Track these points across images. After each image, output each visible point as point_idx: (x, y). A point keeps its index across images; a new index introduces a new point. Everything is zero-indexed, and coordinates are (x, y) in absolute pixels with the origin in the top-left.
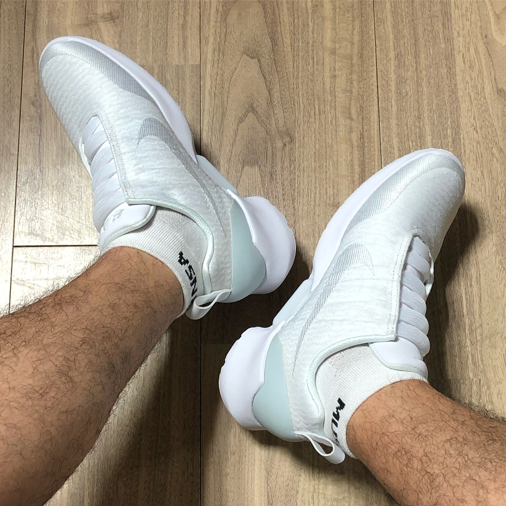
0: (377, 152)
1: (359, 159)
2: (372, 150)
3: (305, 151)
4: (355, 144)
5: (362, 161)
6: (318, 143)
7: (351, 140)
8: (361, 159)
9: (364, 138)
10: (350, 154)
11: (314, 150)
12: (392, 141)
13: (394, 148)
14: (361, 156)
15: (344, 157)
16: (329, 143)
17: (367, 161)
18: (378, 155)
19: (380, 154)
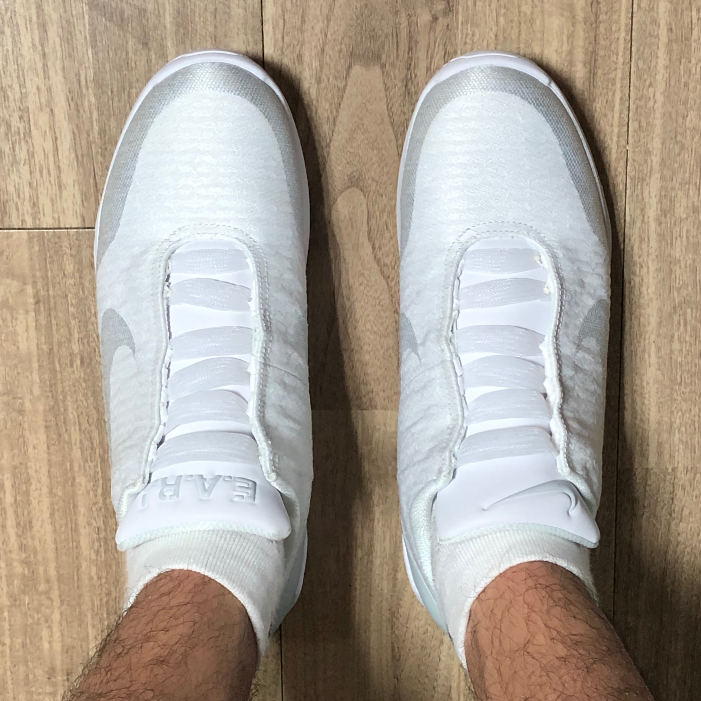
0: (623, 34)
1: (586, 49)
2: (614, 29)
3: (477, 33)
4: (580, 15)
5: (592, 53)
6: (505, 14)
7: (571, 7)
8: (590, 49)
9: (598, 3)
10: (568, 39)
11: (494, 29)
12: (655, 10)
13: (659, 25)
14: (590, 43)
15: (555, 44)
16: (525, 14)
17: (602, 53)
18: (625, 40)
19: (629, 37)
